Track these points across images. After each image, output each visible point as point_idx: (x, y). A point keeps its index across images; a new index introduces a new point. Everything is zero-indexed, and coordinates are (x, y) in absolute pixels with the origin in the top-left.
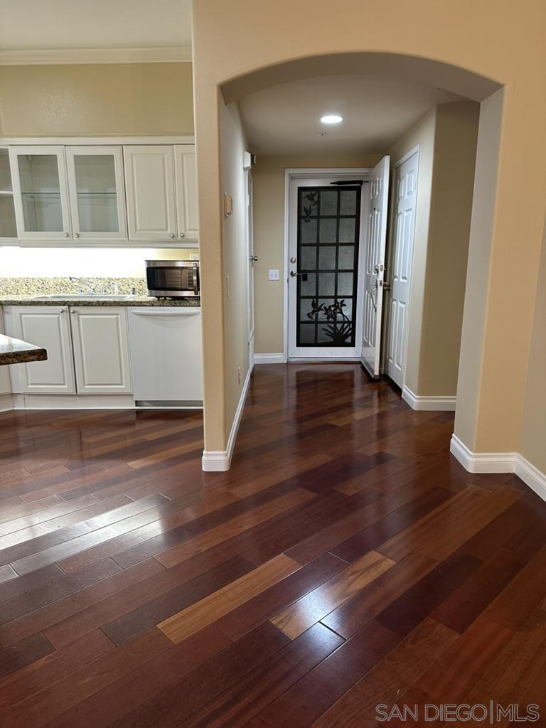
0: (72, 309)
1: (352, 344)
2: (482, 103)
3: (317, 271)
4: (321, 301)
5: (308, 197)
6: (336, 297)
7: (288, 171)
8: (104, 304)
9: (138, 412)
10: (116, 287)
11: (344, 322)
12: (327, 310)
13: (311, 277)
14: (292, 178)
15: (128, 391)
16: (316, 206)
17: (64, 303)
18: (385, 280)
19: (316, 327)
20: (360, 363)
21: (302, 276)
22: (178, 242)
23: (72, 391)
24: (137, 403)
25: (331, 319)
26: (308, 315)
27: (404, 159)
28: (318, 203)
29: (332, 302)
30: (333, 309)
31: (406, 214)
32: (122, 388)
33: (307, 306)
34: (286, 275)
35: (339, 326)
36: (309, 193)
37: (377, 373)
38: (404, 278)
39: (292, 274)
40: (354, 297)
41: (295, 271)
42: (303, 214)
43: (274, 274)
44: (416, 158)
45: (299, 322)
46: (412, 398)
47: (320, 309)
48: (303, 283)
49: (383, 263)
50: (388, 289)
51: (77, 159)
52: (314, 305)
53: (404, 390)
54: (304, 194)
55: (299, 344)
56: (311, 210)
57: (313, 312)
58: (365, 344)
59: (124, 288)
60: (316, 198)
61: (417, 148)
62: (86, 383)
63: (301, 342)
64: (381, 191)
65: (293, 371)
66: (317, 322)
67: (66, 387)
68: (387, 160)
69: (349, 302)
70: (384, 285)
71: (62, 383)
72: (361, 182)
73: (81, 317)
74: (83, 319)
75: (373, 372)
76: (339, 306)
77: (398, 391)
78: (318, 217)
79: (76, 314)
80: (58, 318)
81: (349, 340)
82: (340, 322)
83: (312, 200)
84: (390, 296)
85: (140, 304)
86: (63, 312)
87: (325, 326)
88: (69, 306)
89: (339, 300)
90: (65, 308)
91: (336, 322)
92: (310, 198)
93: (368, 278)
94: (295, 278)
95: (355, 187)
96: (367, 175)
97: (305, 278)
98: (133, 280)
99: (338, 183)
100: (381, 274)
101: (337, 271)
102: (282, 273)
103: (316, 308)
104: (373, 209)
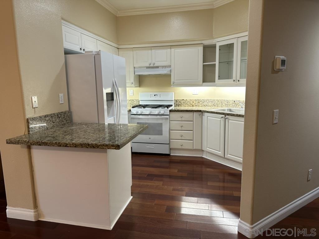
0: (227, 116)
23: (222, 155)
62: (229, 154)
67: (220, 153)
71: (219, 150)
73: (230, 121)
74: (230, 122)
79: (228, 119)
80: (220, 120)
86: (222, 117)
88: (225, 115)
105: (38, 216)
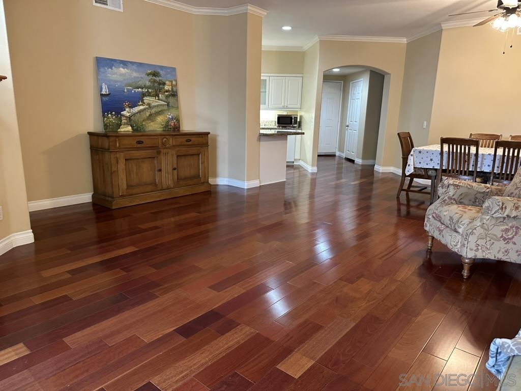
2: (385, 76)
22: (284, 108)
27: (355, 81)
31: (356, 100)
44: (361, 82)
46: (359, 161)
77: (353, 161)
105: (260, 183)
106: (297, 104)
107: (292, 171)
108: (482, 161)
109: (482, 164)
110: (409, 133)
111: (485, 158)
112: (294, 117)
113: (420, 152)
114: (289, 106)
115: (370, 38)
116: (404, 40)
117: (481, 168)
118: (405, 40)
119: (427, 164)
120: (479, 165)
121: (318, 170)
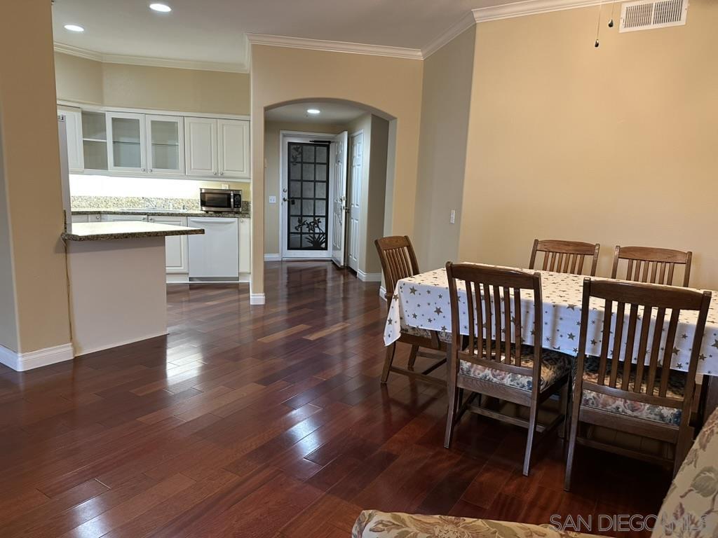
0: (150, 217)
1: (326, 249)
2: (390, 122)
3: (302, 198)
4: (304, 219)
5: (294, 149)
6: (314, 216)
7: (282, 132)
8: (172, 215)
9: (190, 285)
10: (171, 204)
11: (320, 234)
12: (309, 225)
13: (298, 202)
14: (284, 136)
15: (186, 271)
16: (300, 155)
17: (145, 214)
18: (346, 206)
19: (301, 237)
20: (332, 261)
21: (291, 201)
22: (218, 177)
24: (191, 279)
25: (311, 232)
26: (296, 228)
27: (356, 134)
28: (301, 153)
29: (311, 220)
30: (312, 224)
31: (357, 167)
32: (182, 269)
33: (295, 222)
34: (281, 200)
35: (317, 236)
36: (295, 146)
37: (342, 264)
38: (357, 205)
39: (284, 200)
40: (327, 217)
41: (286, 198)
42: (292, 160)
43: (272, 199)
44: (362, 136)
45: (289, 233)
46: (362, 275)
47: (304, 224)
48: (291, 206)
49: (345, 196)
50: (348, 212)
51: (153, 122)
52: (300, 221)
53: (358, 272)
54: (292, 147)
55: (289, 248)
56: (296, 157)
57: (299, 226)
58: (335, 248)
59: (176, 205)
60: (300, 150)
61: (362, 131)
63: (291, 247)
64: (343, 151)
65: (285, 266)
66: (301, 233)
68: (346, 134)
69: (323, 220)
70: (346, 209)
72: (329, 142)
75: (340, 263)
76: (316, 223)
77: (355, 273)
78: (302, 163)
81: (323, 245)
82: (318, 233)
83: (297, 151)
84: (350, 216)
85: (196, 215)
86: (144, 219)
87: (307, 235)
88: (148, 215)
89: (317, 219)
90: (145, 216)
91: (314, 233)
92: (296, 150)
93: (335, 204)
94: (287, 202)
95: (326, 145)
96: (333, 138)
97: (293, 203)
98: (182, 200)
99: (314, 141)
100: (344, 202)
101: (315, 199)
102: (278, 199)
103: (301, 223)
104: (338, 161)
105: (75, 351)
106: (243, 171)
107: (236, 297)
108: (555, 324)
109: (554, 330)
110: (406, 237)
111: (561, 315)
112: (235, 195)
113: (413, 291)
114: (227, 173)
115: (354, 47)
116: (418, 55)
117: (552, 340)
118: (420, 53)
119: (430, 321)
120: (546, 332)
121: (267, 300)
